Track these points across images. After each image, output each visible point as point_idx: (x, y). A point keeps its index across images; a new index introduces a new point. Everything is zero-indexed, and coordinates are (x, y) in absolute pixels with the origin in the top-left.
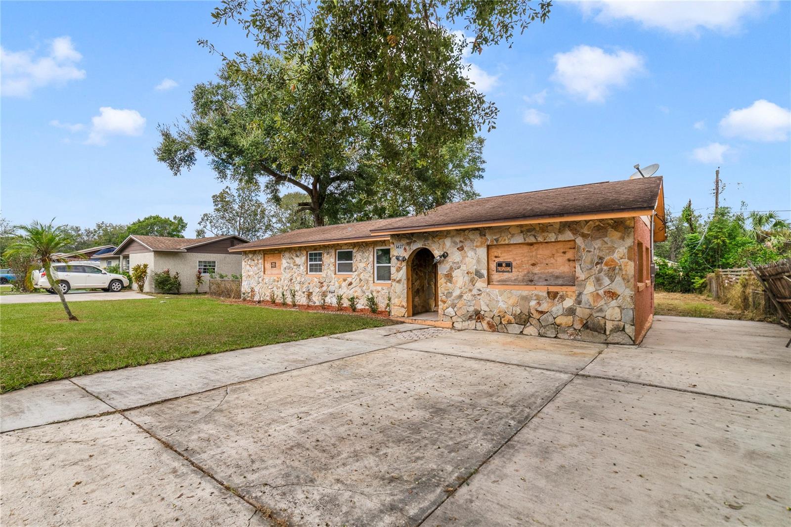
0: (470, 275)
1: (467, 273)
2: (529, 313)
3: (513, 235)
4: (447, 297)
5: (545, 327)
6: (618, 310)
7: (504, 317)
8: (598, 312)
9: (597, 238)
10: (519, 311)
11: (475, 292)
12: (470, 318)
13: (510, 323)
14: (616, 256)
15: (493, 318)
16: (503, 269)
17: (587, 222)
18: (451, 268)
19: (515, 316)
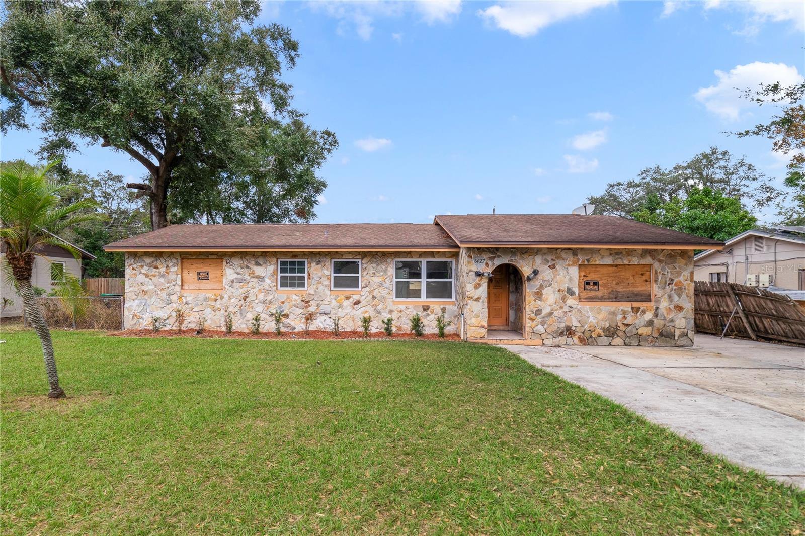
0: (561, 292)
1: (559, 291)
2: (617, 326)
3: (603, 257)
4: (536, 315)
5: (629, 337)
6: (684, 320)
7: (594, 331)
8: (670, 322)
9: (669, 264)
10: (607, 325)
11: (566, 309)
12: (562, 334)
13: (599, 336)
14: (681, 278)
15: (583, 333)
16: (591, 287)
17: (663, 250)
18: (542, 286)
19: (604, 330)
